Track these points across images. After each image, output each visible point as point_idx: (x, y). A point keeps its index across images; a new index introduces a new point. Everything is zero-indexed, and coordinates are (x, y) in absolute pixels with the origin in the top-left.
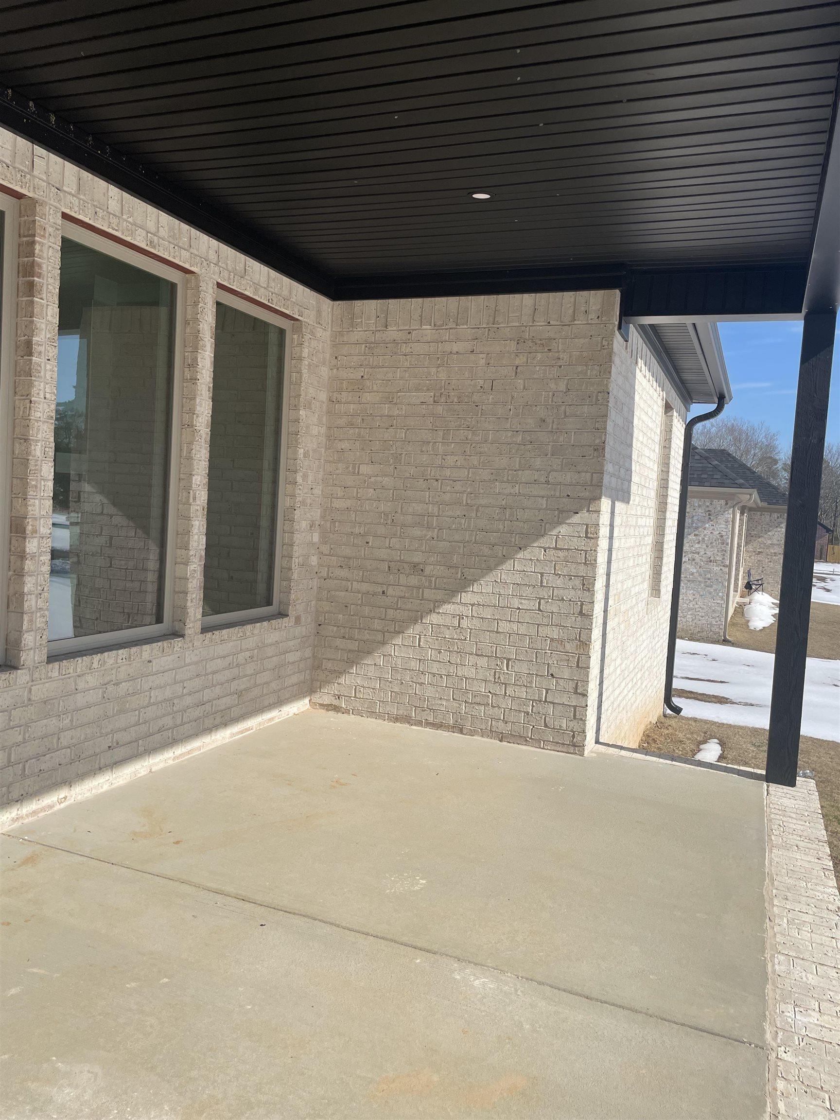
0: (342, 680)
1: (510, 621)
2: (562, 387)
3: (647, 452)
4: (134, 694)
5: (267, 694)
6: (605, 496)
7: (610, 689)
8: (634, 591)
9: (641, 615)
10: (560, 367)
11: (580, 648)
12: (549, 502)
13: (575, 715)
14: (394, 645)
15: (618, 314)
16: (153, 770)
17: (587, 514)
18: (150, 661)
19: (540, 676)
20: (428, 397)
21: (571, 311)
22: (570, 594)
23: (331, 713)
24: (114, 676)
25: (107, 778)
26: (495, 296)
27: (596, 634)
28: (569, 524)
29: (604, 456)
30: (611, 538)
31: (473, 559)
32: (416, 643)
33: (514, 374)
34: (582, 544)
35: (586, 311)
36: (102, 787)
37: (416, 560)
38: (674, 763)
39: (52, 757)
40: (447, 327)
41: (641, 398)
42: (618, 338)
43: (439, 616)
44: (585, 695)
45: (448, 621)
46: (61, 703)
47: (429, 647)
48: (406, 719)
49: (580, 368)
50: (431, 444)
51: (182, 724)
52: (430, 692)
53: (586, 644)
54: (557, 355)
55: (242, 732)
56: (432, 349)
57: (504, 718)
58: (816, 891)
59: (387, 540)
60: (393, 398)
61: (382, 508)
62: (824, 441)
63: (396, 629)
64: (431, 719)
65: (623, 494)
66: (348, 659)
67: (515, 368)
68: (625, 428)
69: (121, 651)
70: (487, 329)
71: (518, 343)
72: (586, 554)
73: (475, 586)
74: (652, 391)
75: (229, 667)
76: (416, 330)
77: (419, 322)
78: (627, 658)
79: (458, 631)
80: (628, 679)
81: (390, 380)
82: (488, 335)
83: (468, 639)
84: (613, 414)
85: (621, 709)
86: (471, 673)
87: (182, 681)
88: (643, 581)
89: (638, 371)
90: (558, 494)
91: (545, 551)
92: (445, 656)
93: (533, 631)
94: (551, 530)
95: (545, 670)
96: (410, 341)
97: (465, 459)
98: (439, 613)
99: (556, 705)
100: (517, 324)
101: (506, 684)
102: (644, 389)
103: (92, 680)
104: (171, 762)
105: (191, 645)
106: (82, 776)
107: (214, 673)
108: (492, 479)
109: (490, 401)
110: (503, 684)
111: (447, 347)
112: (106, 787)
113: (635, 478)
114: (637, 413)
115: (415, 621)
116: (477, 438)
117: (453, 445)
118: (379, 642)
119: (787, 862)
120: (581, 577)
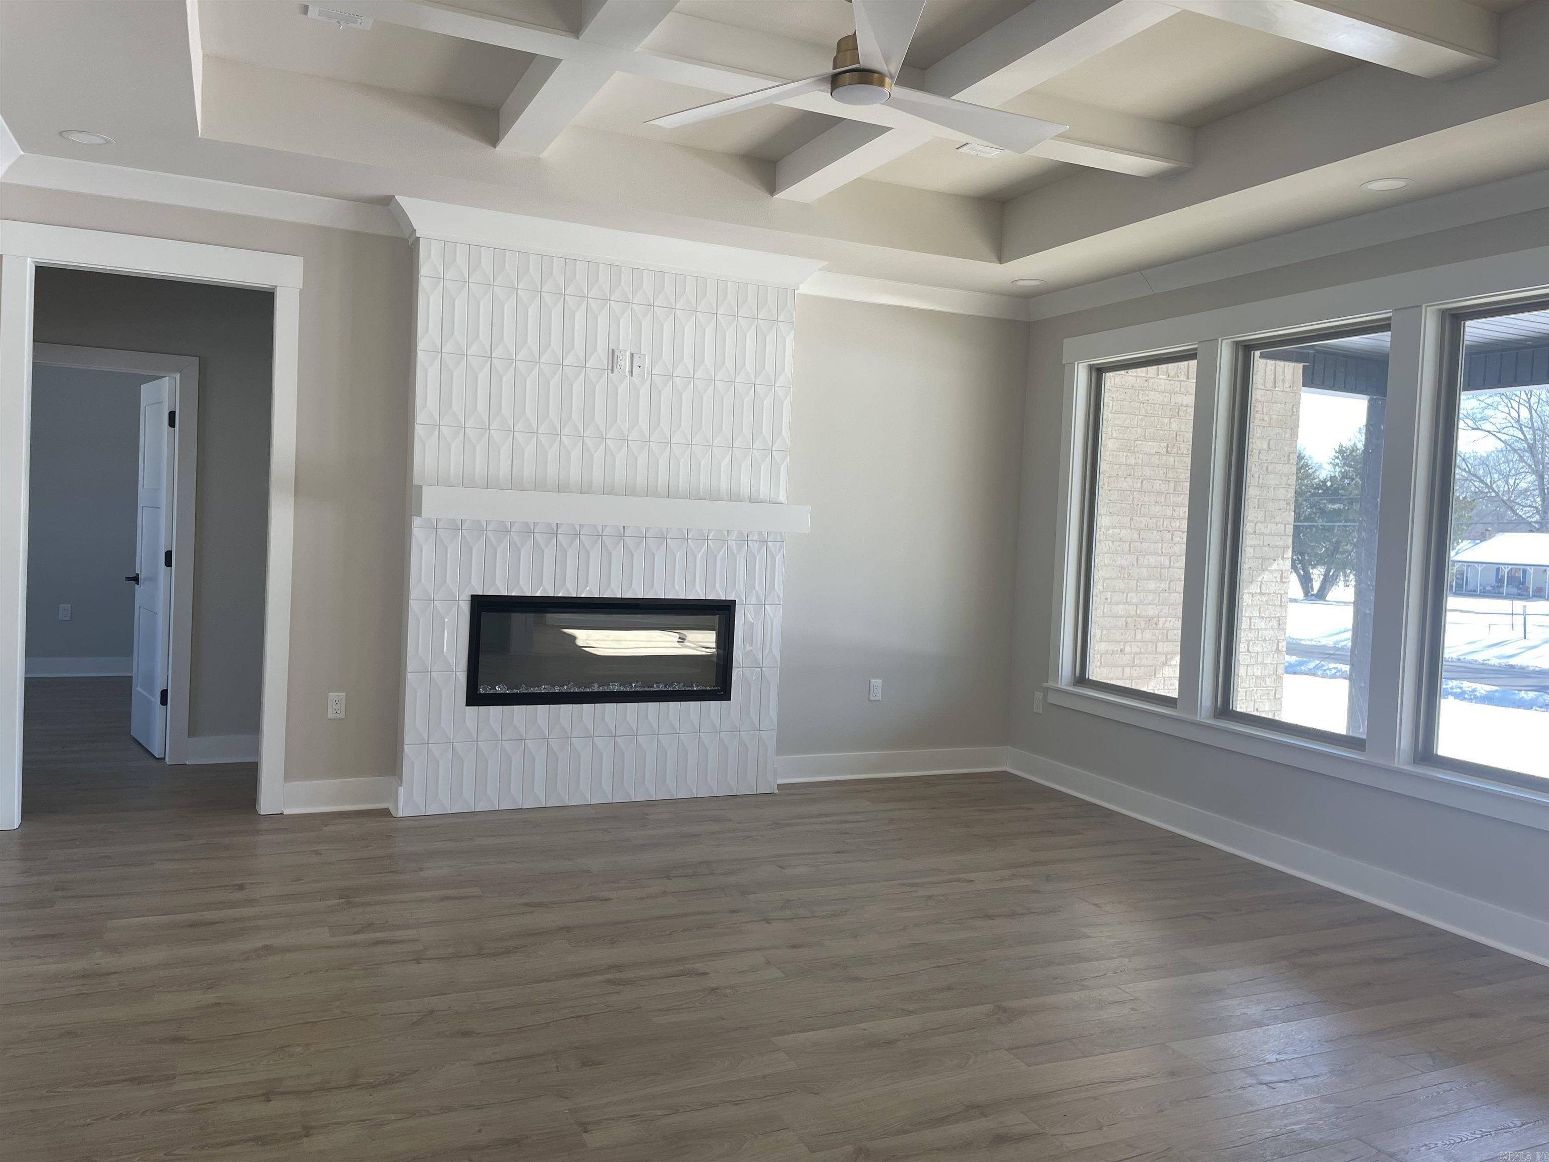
21: (1271, 378)
22: (1269, 634)
28: (1269, 571)
35: (1285, 380)
37: (1151, 613)
49: (1278, 430)
53: (1281, 677)
54: (1262, 416)
91: (1253, 596)
96: (1147, 389)
120: (1277, 617)
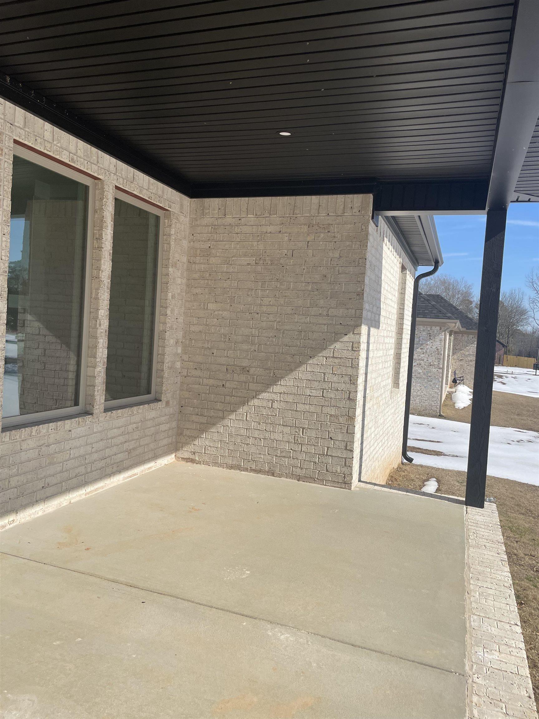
0: (196, 442)
1: (304, 404)
2: (337, 255)
3: (390, 296)
4: (59, 452)
5: (147, 452)
6: (364, 324)
7: (368, 447)
8: (384, 383)
9: (387, 399)
10: (335, 242)
11: (349, 421)
12: (329, 328)
13: (345, 464)
14: (230, 419)
15: (372, 209)
16: (72, 502)
17: (352, 336)
18: (70, 431)
19: (324, 439)
20: (252, 260)
21: (342, 207)
22: (342, 386)
23: (189, 464)
24: (46, 440)
25: (41, 507)
26: (294, 197)
27: (359, 411)
28: (341, 342)
29: (363, 299)
30: (368, 350)
31: (281, 364)
32: (244, 418)
33: (306, 246)
34: (349, 354)
35: (352, 207)
36: (38, 513)
37: (244, 365)
38: (408, 494)
39: (4, 494)
40: (263, 216)
41: (386, 262)
42: (372, 225)
43: (259, 401)
44: (352, 451)
45: (265, 404)
46: (11, 458)
47: (253, 421)
48: (238, 468)
49: (348, 243)
50: (254, 290)
51: (91, 472)
52: (253, 449)
53: (352, 418)
54: (333, 234)
55: (131, 477)
56: (254, 230)
57: (300, 466)
58: (497, 574)
59: (226, 351)
60: (229, 261)
61: (222, 331)
62: (500, 290)
63: (231, 409)
64: (254, 467)
65: (375, 323)
66: (200, 428)
67: (307, 242)
68: (377, 281)
69: (51, 424)
70: (289, 218)
71: (309, 227)
72: (352, 361)
73: (281, 382)
74: (393, 258)
75: (122, 434)
76: (244, 217)
77: (246, 212)
78: (378, 427)
79: (271, 410)
80: (379, 441)
81: (227, 250)
82: (290, 221)
83: (278, 415)
84: (368, 272)
85: (375, 459)
86: (278, 437)
87: (92, 444)
88: (388, 378)
89: (384, 245)
90: (334, 323)
91: (326, 359)
92: (263, 426)
93: (318, 410)
94: (330, 345)
95: (326, 435)
96: (240, 224)
97: (275, 300)
98: (259, 398)
99: (333, 457)
100: (308, 215)
101: (301, 444)
102: (388, 257)
103: (31, 443)
104: (84, 497)
105: (97, 420)
106: (24, 507)
107: (112, 438)
108: (293, 313)
109: (291, 263)
110: (300, 444)
111: (264, 229)
112: (40, 514)
113: (383, 313)
114: (384, 271)
115: (243, 404)
116: (283, 287)
117: (268, 291)
118: (220, 418)
119: (479, 556)
120: (349, 375)
